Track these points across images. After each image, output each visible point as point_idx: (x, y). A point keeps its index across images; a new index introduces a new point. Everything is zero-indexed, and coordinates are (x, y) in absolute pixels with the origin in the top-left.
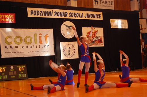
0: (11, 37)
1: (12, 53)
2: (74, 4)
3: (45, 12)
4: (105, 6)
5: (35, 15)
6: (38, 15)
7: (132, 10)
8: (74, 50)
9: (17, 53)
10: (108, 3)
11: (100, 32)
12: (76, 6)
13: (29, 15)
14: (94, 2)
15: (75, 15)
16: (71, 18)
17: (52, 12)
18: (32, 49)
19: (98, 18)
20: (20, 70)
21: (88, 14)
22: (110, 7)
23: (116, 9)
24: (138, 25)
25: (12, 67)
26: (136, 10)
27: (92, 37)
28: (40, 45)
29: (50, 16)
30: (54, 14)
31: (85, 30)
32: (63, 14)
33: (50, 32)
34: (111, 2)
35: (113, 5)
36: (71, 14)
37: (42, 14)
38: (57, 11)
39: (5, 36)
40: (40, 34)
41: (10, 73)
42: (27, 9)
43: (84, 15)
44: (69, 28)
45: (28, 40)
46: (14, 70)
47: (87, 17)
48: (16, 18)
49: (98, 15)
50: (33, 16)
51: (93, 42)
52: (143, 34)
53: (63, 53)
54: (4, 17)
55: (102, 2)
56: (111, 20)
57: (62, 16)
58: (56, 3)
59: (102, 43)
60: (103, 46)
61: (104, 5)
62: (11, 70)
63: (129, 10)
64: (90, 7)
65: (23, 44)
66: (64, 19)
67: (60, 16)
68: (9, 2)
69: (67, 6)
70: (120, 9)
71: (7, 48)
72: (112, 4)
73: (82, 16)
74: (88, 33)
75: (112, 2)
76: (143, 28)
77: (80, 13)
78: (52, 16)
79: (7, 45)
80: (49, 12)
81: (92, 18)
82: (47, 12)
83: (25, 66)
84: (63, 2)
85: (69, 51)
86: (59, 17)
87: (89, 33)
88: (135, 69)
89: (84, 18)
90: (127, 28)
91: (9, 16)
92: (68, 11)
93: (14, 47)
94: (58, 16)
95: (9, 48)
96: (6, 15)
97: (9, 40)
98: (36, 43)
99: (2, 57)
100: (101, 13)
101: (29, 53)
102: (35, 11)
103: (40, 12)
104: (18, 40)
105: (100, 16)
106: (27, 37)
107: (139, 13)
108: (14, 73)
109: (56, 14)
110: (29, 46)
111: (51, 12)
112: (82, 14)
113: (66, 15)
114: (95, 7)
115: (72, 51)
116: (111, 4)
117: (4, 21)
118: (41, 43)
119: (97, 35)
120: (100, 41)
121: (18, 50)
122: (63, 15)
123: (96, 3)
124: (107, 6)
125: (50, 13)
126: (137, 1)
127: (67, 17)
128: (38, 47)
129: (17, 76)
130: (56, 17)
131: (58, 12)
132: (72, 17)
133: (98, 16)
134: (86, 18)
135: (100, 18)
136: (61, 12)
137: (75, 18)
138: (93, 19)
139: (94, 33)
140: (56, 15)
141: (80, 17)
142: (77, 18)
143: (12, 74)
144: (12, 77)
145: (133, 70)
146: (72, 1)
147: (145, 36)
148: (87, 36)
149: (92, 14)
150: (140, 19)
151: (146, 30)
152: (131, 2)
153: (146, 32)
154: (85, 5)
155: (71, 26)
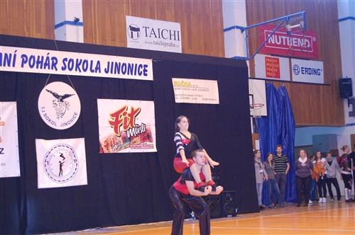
2: (74, 34)
4: (157, 43)
7: (229, 54)
8: (75, 161)
10: (166, 34)
11: (146, 112)
12: (81, 41)
15: (78, 66)
16: (67, 72)
17: (15, 55)
19: (140, 74)
21: (112, 63)
22: (171, 45)
23: (186, 52)
24: (245, 94)
26: (238, 55)
27: (125, 127)
29: (9, 65)
30: (20, 61)
31: (106, 108)
32: (44, 62)
33: (8, 111)
34: (172, 33)
35: (180, 42)
36: (67, 63)
38: (29, 52)
43: (103, 66)
47: (112, 73)
49: (141, 66)
51: (127, 140)
52: (256, 119)
53: (44, 171)
55: (149, 31)
56: (175, 80)
57: (41, 68)
58: (26, 30)
59: (151, 141)
60: (155, 150)
61: (156, 40)
63: (221, 56)
64: (118, 45)
66: (48, 74)
67: (37, 67)
69: (57, 39)
70: (198, 53)
72: (177, 38)
73: (97, 68)
74: (112, 115)
75: (176, 33)
76: (256, 102)
77: (92, 62)
78: (14, 66)
80: (6, 55)
81: (124, 73)
84: (43, 29)
85: (61, 166)
86: (34, 70)
87: (116, 115)
89: (103, 74)
90: (217, 102)
92: (60, 55)
94: (31, 67)
100: (149, 62)
105: (145, 71)
107: (248, 62)
109: (26, 62)
111: (11, 55)
112: (98, 62)
113: (54, 65)
114: (131, 44)
115: (71, 166)
116: (173, 37)
119: (138, 121)
120: (146, 136)
122: (46, 65)
123: (135, 33)
125: (8, 60)
126: (242, 32)
127: (56, 70)
130: (27, 69)
131: (32, 57)
132: (70, 70)
133: (141, 70)
134: (109, 75)
135: (146, 75)
136: (39, 57)
137: (77, 73)
138: (126, 76)
139: (129, 115)
140: (25, 65)
141: (92, 71)
142: (83, 74)
145: (234, 215)
146: (68, 27)
147: (261, 125)
148: (111, 123)
149: (124, 64)
150: (250, 80)
151: (265, 107)
152: (226, 34)
153: (266, 115)
154: (103, 39)
155: (67, 96)
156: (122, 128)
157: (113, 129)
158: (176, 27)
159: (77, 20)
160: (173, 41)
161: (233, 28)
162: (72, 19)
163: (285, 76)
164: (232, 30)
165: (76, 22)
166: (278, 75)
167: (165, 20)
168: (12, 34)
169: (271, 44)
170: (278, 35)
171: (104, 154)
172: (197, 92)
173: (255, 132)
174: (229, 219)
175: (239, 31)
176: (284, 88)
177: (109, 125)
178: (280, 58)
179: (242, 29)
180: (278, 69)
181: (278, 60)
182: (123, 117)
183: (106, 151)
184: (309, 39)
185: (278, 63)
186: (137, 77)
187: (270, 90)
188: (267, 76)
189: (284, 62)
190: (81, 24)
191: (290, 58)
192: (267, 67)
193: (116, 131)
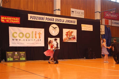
0: (16, 33)
1: (16, 43)
2: (58, 13)
3: (40, 17)
5: (33, 19)
6: (35, 19)
7: (96, 19)
9: (20, 43)
10: (80, 13)
11: (74, 32)
12: (60, 14)
13: (29, 19)
14: (71, 12)
15: (59, 20)
16: (56, 22)
18: (30, 42)
19: (74, 23)
20: (22, 55)
21: (67, 20)
22: (82, 16)
23: (85, 18)
24: (99, 28)
25: (16, 53)
26: (98, 19)
27: (69, 36)
28: (35, 39)
30: (45, 19)
31: (65, 31)
33: (42, 31)
34: (82, 13)
35: (84, 15)
36: (56, 20)
37: (37, 19)
38: (48, 17)
39: (13, 32)
40: (36, 32)
41: (15, 57)
42: (28, 15)
43: (65, 21)
44: (55, 29)
45: (28, 35)
46: (17, 55)
48: (21, 21)
49: (74, 21)
50: (31, 20)
51: (70, 39)
52: (102, 35)
54: (12, 19)
55: (76, 12)
56: (82, 25)
58: (47, 11)
59: (75, 39)
60: (76, 42)
62: (15, 55)
63: (94, 19)
64: (69, 16)
65: (24, 38)
68: (16, 9)
69: (54, 14)
70: (88, 18)
71: (13, 40)
73: (63, 21)
74: (66, 33)
76: (102, 31)
79: (14, 38)
81: (70, 23)
82: (41, 17)
83: (24, 53)
84: (51, 11)
86: (49, 21)
87: (67, 33)
88: (96, 58)
89: (65, 23)
90: (92, 30)
91: (16, 19)
92: (55, 18)
93: (18, 40)
94: (48, 20)
95: (15, 40)
96: (14, 18)
97: (15, 35)
98: (32, 37)
99: (10, 46)
100: (76, 20)
101: (28, 44)
102: (33, 16)
103: (36, 18)
104: (21, 35)
106: (27, 33)
107: (100, 21)
108: (17, 57)
110: (28, 39)
113: (53, 20)
114: (72, 16)
116: (82, 14)
117: (13, 22)
118: (36, 37)
119: (72, 34)
120: (74, 38)
121: (21, 41)
122: (51, 20)
123: (73, 13)
124: (79, 15)
125: (43, 19)
128: (34, 40)
129: (19, 59)
130: (47, 21)
131: (48, 18)
132: (57, 21)
133: (74, 22)
134: (66, 23)
135: (75, 23)
136: (50, 18)
137: (59, 22)
141: (62, 22)
142: (60, 22)
143: (16, 57)
144: (16, 59)
145: (95, 58)
146: (57, 11)
147: (103, 36)
148: (66, 35)
149: (70, 20)
150: (101, 25)
151: (104, 32)
152: (95, 13)
153: (104, 34)
154: (65, 14)
155: (56, 28)
156: (68, 36)
157: (66, 36)
158: (83, 11)
159: (59, 9)
160: (82, 15)
161: (97, 12)
162: (58, 9)
163: (110, 24)
164: (97, 13)
165: (59, 10)
166: (108, 24)
167: (80, 10)
168: (43, 13)
169: (107, 16)
170: (109, 14)
171: (64, 42)
172: (87, 28)
173: (101, 38)
174: (94, 59)
175: (99, 13)
176: (109, 27)
177: (65, 35)
178: (109, 20)
179: (100, 12)
180: (108, 22)
181: (108, 20)
182: (69, 33)
183: (64, 41)
184: (117, 15)
185: (108, 21)
186: (73, 24)
187: (106, 28)
188: (105, 24)
189: (110, 21)
190: (60, 10)
191: (111, 20)
192: (105, 22)
193: (67, 37)
